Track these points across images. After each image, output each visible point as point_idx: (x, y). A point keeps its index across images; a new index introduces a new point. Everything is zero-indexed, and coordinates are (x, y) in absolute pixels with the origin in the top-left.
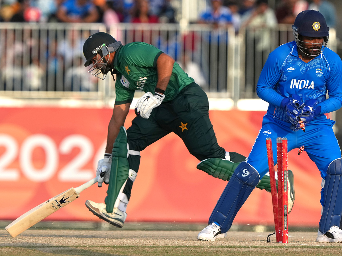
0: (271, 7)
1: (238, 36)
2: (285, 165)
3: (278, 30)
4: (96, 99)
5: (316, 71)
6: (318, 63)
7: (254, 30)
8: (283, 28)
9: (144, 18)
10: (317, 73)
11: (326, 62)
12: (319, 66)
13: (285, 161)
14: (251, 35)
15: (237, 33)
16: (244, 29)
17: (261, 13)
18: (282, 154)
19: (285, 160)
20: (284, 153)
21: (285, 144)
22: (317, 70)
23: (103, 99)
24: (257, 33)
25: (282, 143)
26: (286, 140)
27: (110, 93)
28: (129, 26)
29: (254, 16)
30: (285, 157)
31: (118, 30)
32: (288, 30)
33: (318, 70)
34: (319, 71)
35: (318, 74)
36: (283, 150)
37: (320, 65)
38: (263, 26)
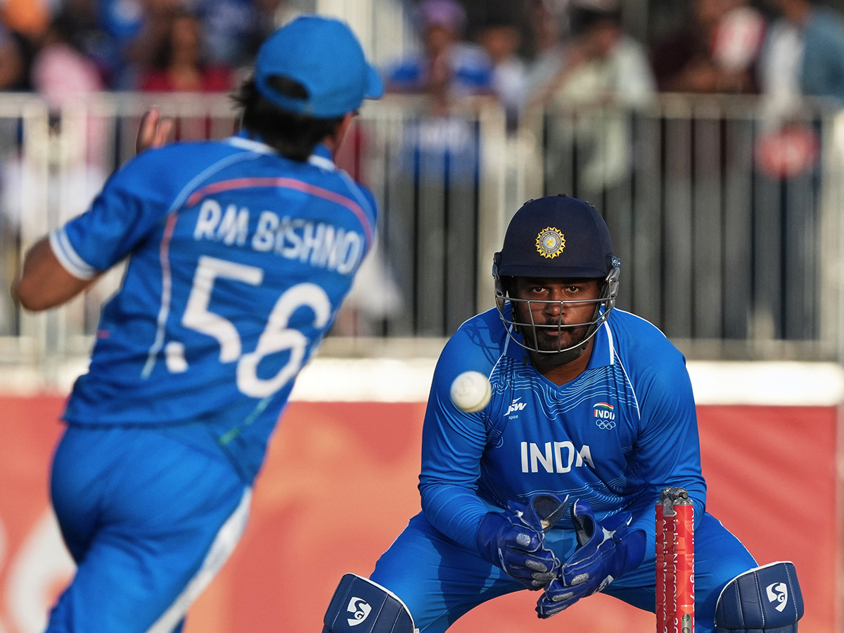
0: (634, 34)
1: (516, 137)
2: (686, 594)
3: (658, 114)
4: (15, 364)
5: (594, 412)
6: (599, 384)
7: (575, 117)
8: (678, 106)
9: (185, 75)
10: (599, 418)
11: (625, 381)
12: (604, 393)
13: (686, 582)
14: (565, 131)
15: (512, 126)
16: (539, 112)
17: (599, 56)
18: (676, 555)
19: (686, 579)
20: (682, 553)
21: (686, 522)
22: (597, 408)
23: (38, 362)
24: (584, 126)
25: (674, 518)
26: (689, 507)
27: (61, 342)
28: (129, 103)
29: (569, 67)
30: (686, 567)
31: (89, 119)
32: (693, 114)
33: (601, 408)
34: (604, 409)
35: (603, 419)
36: (676, 541)
37: (608, 389)
38: (606, 102)
